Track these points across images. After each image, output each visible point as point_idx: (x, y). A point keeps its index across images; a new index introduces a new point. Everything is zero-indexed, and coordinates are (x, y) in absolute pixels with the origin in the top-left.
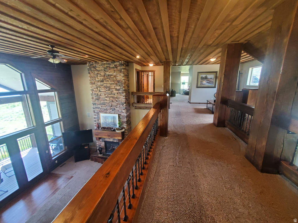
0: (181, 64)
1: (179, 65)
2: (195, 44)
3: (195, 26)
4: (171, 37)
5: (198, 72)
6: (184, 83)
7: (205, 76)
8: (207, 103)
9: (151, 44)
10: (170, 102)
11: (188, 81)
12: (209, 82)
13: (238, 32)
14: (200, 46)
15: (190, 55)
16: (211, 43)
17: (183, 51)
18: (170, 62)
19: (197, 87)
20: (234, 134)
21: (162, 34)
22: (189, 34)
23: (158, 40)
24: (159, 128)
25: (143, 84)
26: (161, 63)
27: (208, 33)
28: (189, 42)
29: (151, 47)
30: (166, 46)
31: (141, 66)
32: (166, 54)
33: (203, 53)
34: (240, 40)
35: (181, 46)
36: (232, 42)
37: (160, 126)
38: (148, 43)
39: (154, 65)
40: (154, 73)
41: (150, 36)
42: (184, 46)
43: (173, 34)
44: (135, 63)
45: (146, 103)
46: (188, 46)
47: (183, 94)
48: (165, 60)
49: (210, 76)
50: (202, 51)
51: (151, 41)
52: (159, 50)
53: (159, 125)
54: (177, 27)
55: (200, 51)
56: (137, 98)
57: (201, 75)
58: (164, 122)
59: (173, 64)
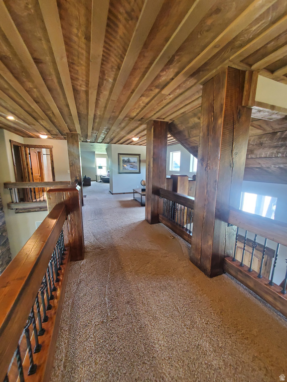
0: (95, 141)
1: (91, 141)
2: (114, 112)
3: (115, 80)
4: (75, 91)
5: (119, 154)
6: (100, 167)
7: (127, 158)
8: (134, 193)
9: (35, 96)
10: (84, 195)
11: (106, 165)
12: (132, 166)
13: (165, 106)
14: (121, 117)
15: (107, 129)
16: (135, 114)
17: (97, 120)
18: (77, 135)
19: (119, 173)
20: (171, 231)
21: (55, 80)
22: (106, 93)
23: (50, 90)
24: (66, 249)
25: (31, 169)
26: (62, 135)
27: (132, 97)
28: (105, 107)
29: (37, 102)
30: (68, 106)
31: (23, 137)
32: (68, 120)
33: (124, 128)
34: (166, 118)
35: (94, 111)
36: (158, 118)
37: (69, 244)
38: (29, 91)
39: (49, 138)
40: (51, 151)
41: (29, 76)
42: (98, 113)
43: (78, 85)
44: (6, 129)
45: (38, 200)
46: (104, 114)
47: (101, 182)
48: (68, 131)
49: (134, 159)
50: (123, 125)
51: (35, 90)
52: (54, 111)
53: (66, 242)
54: (84, 72)
55: (120, 124)
56: (19, 192)
57: (122, 158)
58: (75, 235)
59: (82, 139)
